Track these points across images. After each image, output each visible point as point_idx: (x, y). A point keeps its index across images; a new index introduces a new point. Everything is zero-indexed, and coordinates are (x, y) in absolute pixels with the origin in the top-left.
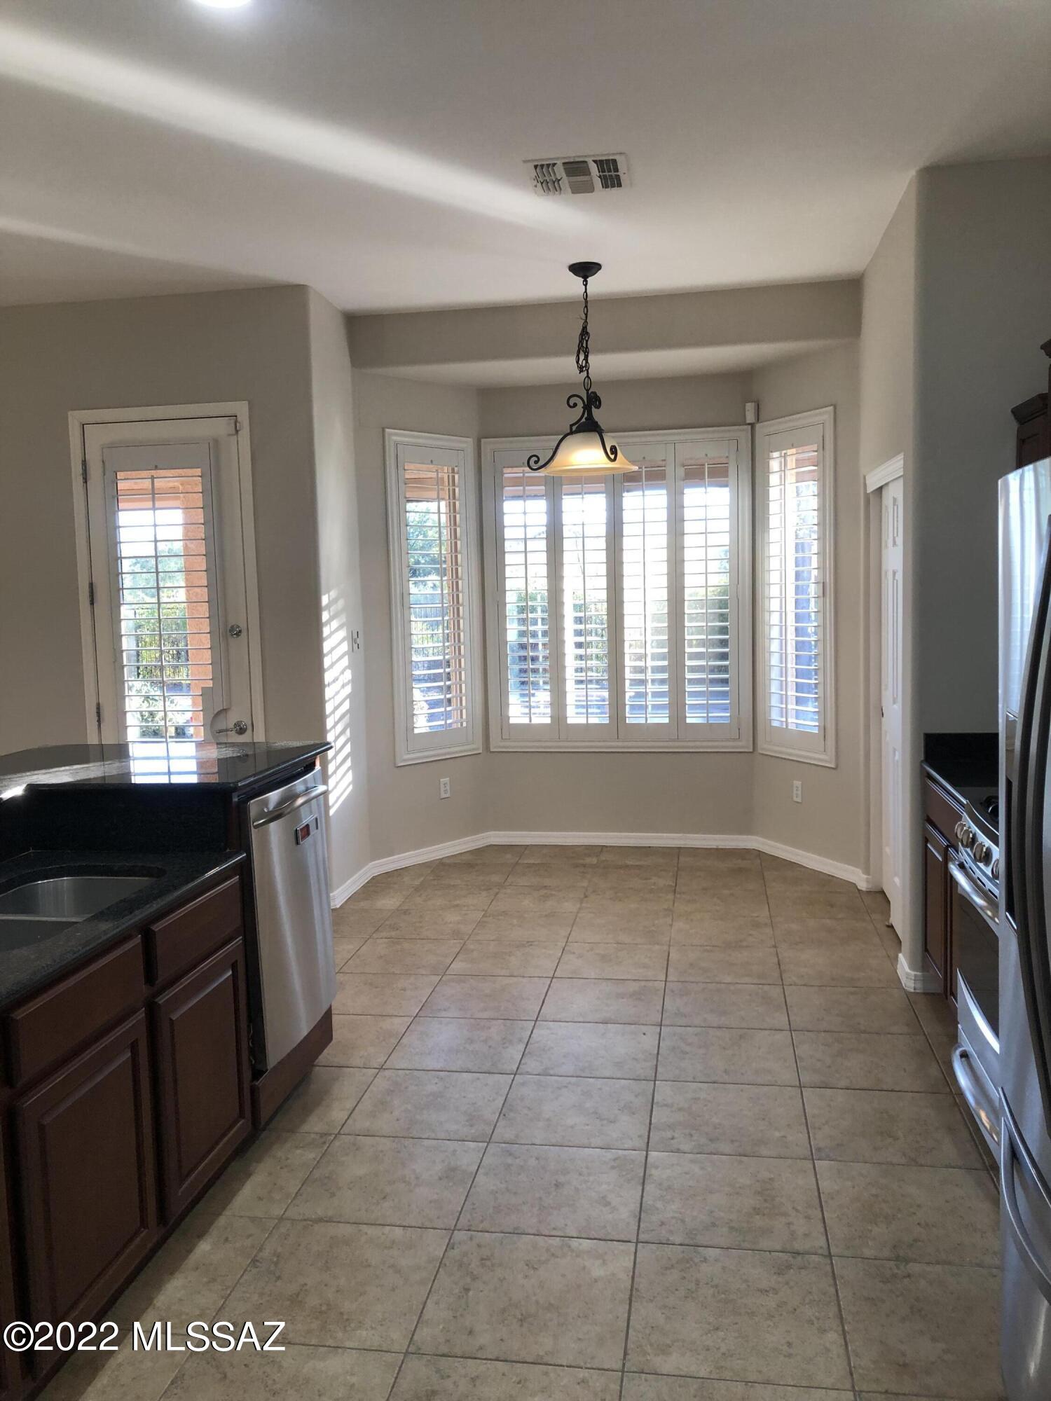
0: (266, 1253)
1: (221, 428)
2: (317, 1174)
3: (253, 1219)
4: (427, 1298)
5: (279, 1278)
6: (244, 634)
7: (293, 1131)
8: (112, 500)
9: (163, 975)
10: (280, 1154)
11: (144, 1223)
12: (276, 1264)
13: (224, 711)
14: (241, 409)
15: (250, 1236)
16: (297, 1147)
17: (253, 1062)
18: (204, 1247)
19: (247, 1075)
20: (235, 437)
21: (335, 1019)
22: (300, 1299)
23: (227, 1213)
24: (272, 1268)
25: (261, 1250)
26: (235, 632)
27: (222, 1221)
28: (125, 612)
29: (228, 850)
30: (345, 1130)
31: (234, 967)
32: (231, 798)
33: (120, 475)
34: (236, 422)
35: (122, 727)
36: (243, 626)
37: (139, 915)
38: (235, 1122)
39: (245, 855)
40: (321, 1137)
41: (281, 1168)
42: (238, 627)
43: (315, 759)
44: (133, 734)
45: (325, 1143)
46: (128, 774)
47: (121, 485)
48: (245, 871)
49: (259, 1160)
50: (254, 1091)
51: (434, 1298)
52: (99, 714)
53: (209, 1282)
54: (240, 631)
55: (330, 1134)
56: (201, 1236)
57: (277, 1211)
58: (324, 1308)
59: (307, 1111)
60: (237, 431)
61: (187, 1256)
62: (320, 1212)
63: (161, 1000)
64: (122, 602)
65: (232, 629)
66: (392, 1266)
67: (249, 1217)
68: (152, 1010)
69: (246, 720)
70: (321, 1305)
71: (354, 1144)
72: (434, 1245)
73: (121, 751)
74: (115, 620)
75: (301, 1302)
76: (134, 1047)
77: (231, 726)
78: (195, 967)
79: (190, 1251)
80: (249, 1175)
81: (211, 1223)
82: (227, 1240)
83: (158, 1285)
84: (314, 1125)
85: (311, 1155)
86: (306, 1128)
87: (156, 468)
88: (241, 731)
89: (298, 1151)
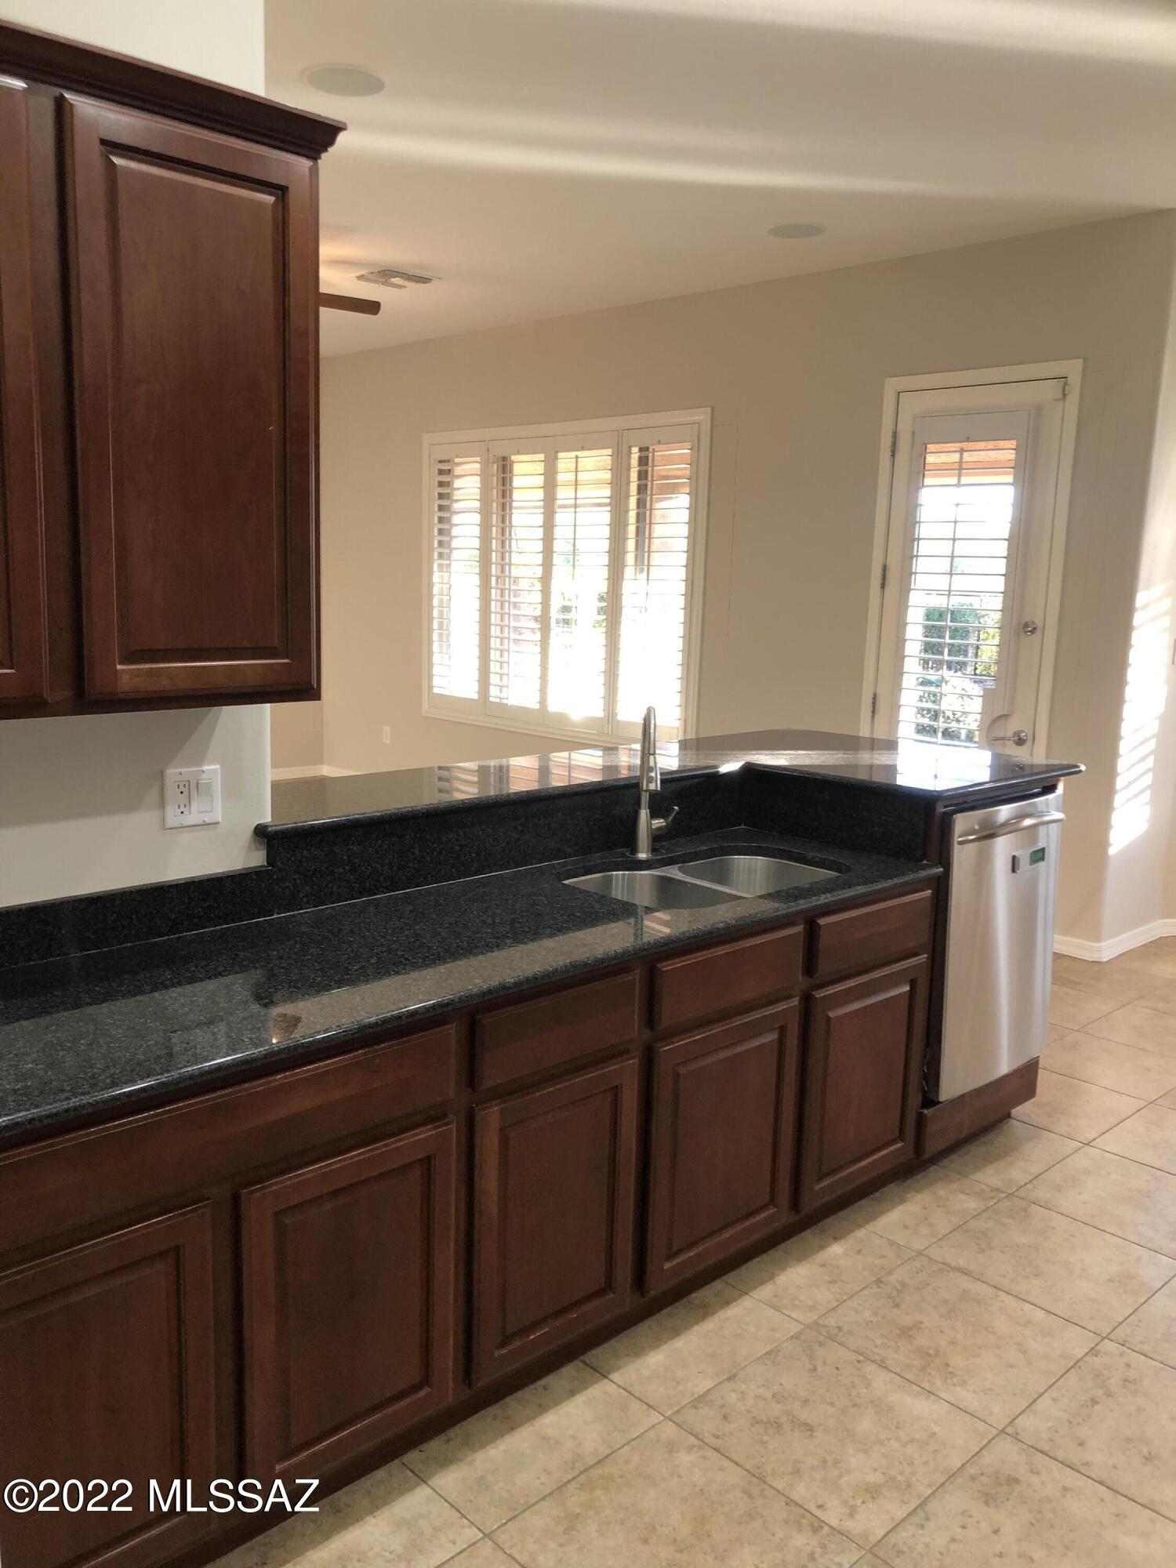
0: (893, 1279)
1: (1049, 390)
2: (973, 1225)
3: (892, 1243)
4: (1046, 1391)
5: (897, 1306)
6: (1038, 633)
7: (964, 1175)
8: (919, 471)
9: (824, 967)
10: (942, 1193)
12: (899, 1292)
13: (1004, 717)
14: (1073, 368)
15: (885, 1257)
16: (962, 1192)
17: (926, 1089)
18: (836, 1250)
19: (915, 1100)
20: (1061, 402)
22: (910, 1333)
23: (870, 1227)
24: (894, 1294)
25: (889, 1273)
26: (1029, 629)
27: (861, 1233)
28: (915, 598)
29: (925, 862)
30: (1021, 1193)
31: (913, 983)
32: (934, 809)
33: (931, 448)
34: (1065, 384)
35: (893, 721)
36: (1039, 623)
37: (802, 904)
38: (893, 1142)
39: (942, 869)
40: (992, 1191)
41: (938, 1206)
42: (1033, 622)
43: (1058, 781)
44: (906, 730)
45: (993, 1198)
47: (930, 459)
48: (941, 888)
49: (918, 1191)
50: (921, 1121)
51: (1053, 1393)
52: (874, 704)
53: (830, 1282)
54: (1035, 629)
55: (1003, 1192)
56: (836, 1239)
57: (918, 1244)
58: (932, 1352)
59: (989, 1160)
60: (1064, 395)
61: (817, 1252)
62: (962, 1263)
63: (819, 994)
64: (912, 587)
65: (1026, 625)
66: (1019, 1344)
67: (888, 1239)
68: (807, 999)
69: (1027, 732)
70: (929, 1348)
71: (1025, 1210)
72: (1076, 1343)
74: (902, 606)
75: (910, 1336)
76: (783, 1030)
77: (1010, 733)
78: (866, 971)
79: (822, 1247)
80: (902, 1201)
81: (852, 1231)
82: (859, 1252)
83: (783, 1266)
84: (989, 1177)
85: (972, 1205)
86: (978, 1176)
87: (968, 440)
88: (1020, 742)
89: (962, 1196)
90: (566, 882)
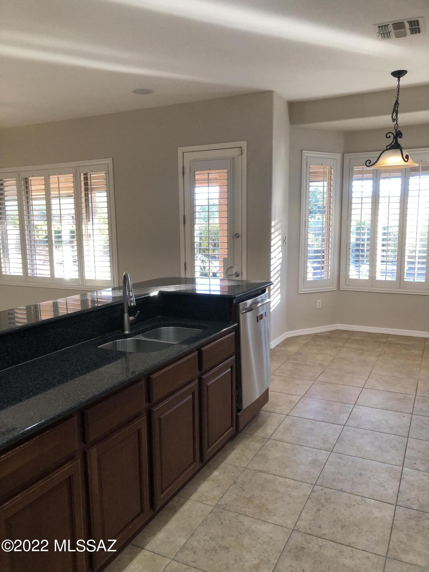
0: (239, 480)
1: (235, 152)
2: (260, 453)
3: (235, 466)
4: (303, 510)
5: (244, 490)
6: (240, 237)
7: (251, 435)
8: (193, 183)
9: (205, 367)
10: (246, 443)
11: (195, 461)
12: (243, 485)
13: (231, 267)
14: (244, 144)
15: (234, 472)
16: (253, 441)
17: (237, 406)
18: (216, 473)
19: (235, 410)
20: (241, 156)
21: (270, 393)
22: (251, 500)
23: (225, 462)
24: (241, 486)
25: (237, 478)
26: (237, 236)
27: (223, 465)
28: (196, 227)
29: (231, 322)
30: (272, 437)
31: (232, 367)
32: (233, 301)
33: (196, 172)
34: (241, 150)
35: (193, 272)
36: (240, 234)
37: (197, 344)
38: (230, 428)
39: (237, 324)
40: (262, 439)
41: (246, 449)
42: (238, 234)
43: (266, 288)
44: (197, 275)
45: (263, 441)
46: (195, 290)
47: (197, 177)
48: (237, 330)
49: (238, 444)
50: (237, 417)
51: (305, 510)
52: (185, 266)
53: (218, 487)
54: (239, 236)
55: (266, 438)
56: (215, 469)
57: (244, 465)
58: (261, 505)
59: (258, 427)
60: (242, 154)
61: (210, 476)
62: (261, 468)
63: (204, 377)
64: (195, 223)
65: (236, 235)
66: (289, 495)
67: (233, 465)
68: (200, 379)
69: (240, 272)
70: (260, 504)
71: (275, 444)
72: (306, 489)
73: (192, 281)
74: (192, 230)
75: (252, 501)
76: (193, 393)
77: (234, 273)
78: (218, 365)
79: (211, 474)
80: (234, 449)
81: (220, 465)
82: (224, 472)
83: (198, 484)
84: (260, 433)
85: (258, 445)
86: (256, 434)
87: (210, 169)
88: (237, 276)
89: (253, 443)
90: (98, 347)
